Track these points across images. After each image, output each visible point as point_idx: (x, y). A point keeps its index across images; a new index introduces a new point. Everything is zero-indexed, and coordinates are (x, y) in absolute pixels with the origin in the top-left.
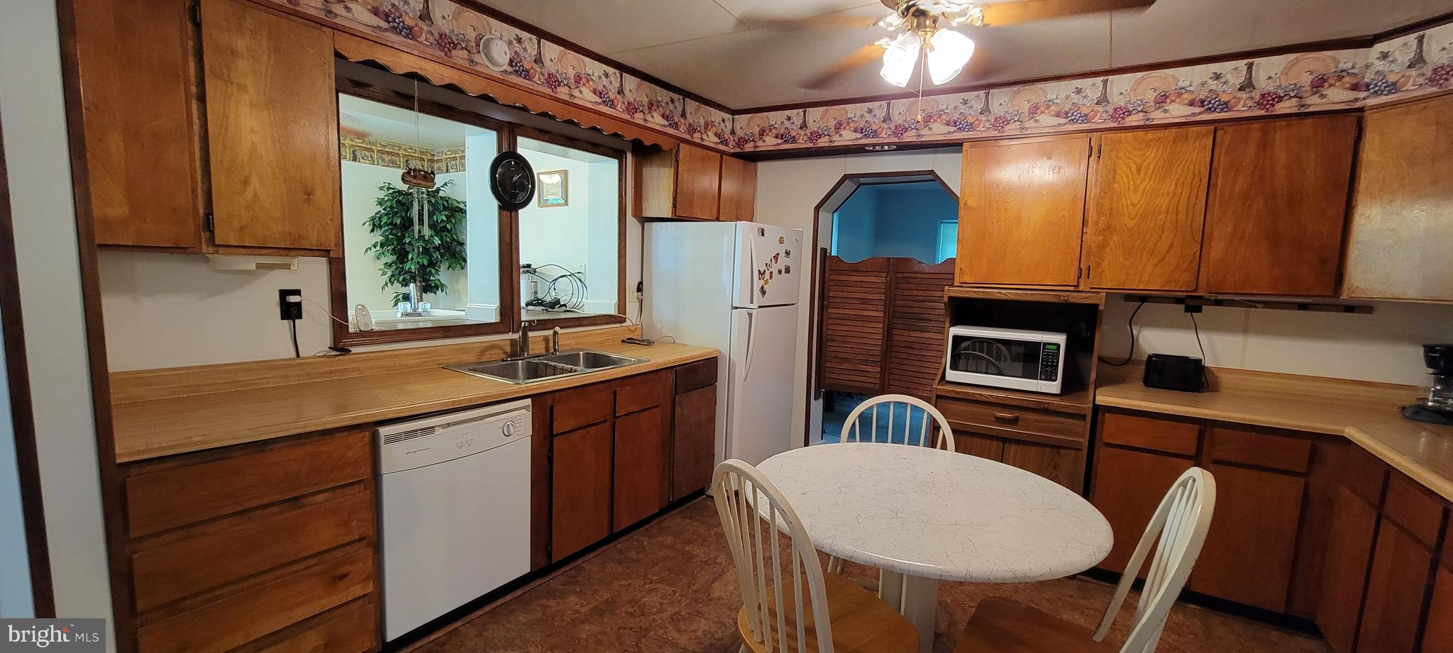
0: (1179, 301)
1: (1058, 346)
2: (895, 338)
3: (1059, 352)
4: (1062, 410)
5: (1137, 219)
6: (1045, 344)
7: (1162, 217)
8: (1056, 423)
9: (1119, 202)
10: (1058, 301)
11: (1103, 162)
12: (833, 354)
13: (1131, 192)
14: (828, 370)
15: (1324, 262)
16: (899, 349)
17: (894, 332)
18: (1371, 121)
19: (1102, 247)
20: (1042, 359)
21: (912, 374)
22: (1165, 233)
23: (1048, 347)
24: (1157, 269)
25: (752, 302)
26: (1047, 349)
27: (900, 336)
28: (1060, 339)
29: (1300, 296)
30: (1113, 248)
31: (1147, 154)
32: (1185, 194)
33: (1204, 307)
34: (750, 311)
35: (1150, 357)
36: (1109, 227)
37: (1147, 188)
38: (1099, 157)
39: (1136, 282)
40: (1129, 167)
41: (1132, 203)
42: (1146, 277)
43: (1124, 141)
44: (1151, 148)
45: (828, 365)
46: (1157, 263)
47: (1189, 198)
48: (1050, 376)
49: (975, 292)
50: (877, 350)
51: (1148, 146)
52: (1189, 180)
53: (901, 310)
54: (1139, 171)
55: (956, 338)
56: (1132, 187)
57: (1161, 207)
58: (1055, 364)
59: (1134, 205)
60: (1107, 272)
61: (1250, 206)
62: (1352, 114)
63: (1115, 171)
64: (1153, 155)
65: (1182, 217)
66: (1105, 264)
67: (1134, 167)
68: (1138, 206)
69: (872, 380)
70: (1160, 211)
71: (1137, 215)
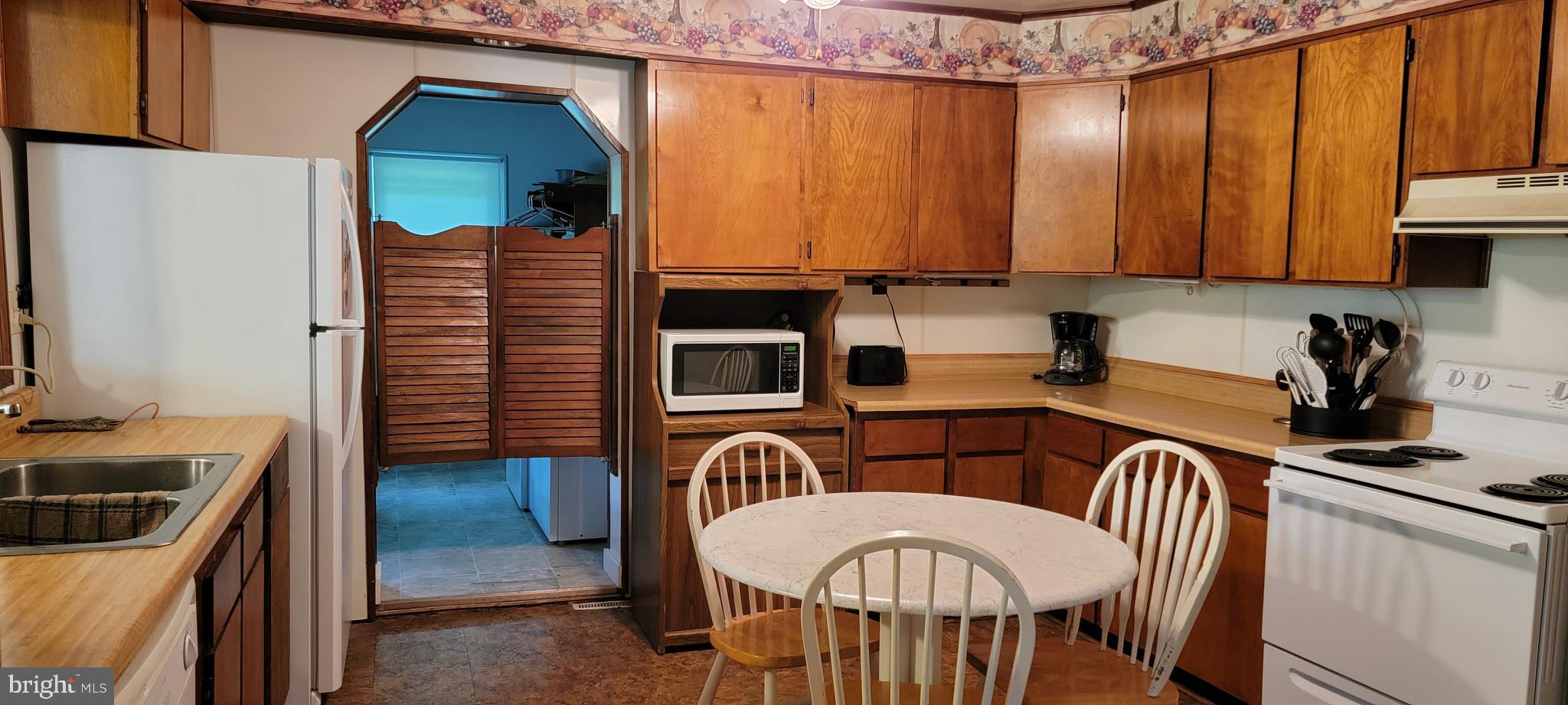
0: (869, 281)
1: (797, 345)
2: (508, 359)
3: (799, 353)
4: (820, 426)
5: (853, 186)
6: (784, 345)
7: (875, 184)
8: (812, 444)
9: (835, 164)
10: (796, 288)
11: (817, 111)
12: (400, 401)
13: (846, 152)
14: (392, 431)
15: (1000, 236)
16: (520, 378)
17: (508, 349)
18: (1024, 96)
19: (822, 218)
20: (782, 365)
21: (544, 414)
22: (879, 204)
23: (787, 348)
24: (874, 245)
25: (345, 315)
26: (787, 352)
27: (519, 354)
28: (798, 337)
29: (986, 272)
30: (833, 219)
31: (859, 108)
32: (894, 160)
33: (889, 288)
34: (349, 332)
35: (855, 350)
36: (827, 195)
37: (861, 148)
38: (812, 105)
39: (856, 262)
40: (842, 121)
41: (848, 165)
42: (865, 254)
43: (836, 88)
44: (862, 100)
45: (391, 421)
46: (874, 239)
47: (898, 163)
48: (791, 387)
49: (699, 281)
50: (481, 385)
51: (859, 98)
52: (895, 144)
53: (517, 312)
54: (852, 126)
55: (679, 350)
56: (846, 146)
57: (874, 171)
58: (795, 370)
59: (849, 168)
60: (828, 248)
61: (945, 176)
62: (1010, 88)
63: (829, 124)
64: (864, 109)
65: (892, 184)
66: (825, 241)
67: (847, 122)
68: (853, 170)
69: (474, 436)
70: (873, 177)
71: (852, 181)
